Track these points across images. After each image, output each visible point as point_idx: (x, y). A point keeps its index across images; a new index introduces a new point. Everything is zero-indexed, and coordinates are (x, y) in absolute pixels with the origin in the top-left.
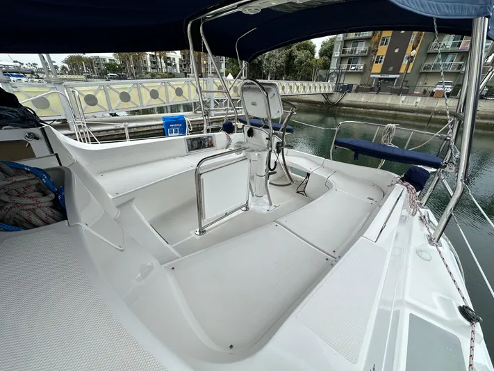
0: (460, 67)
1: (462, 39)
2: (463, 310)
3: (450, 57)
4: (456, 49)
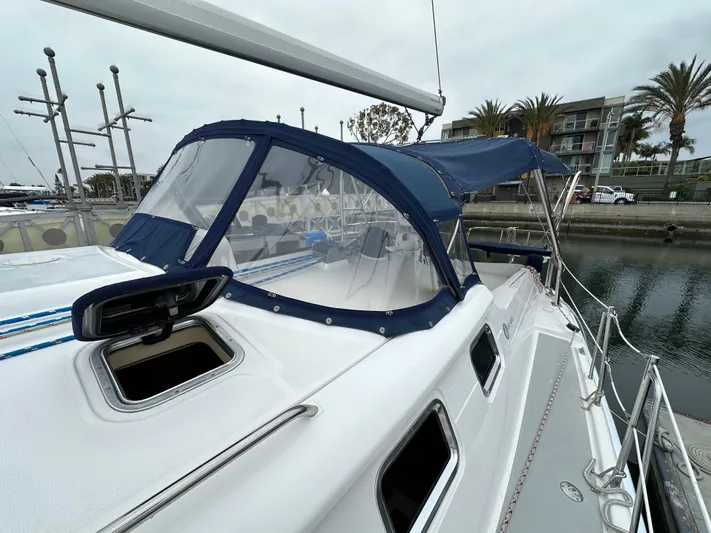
0: (588, 169)
1: (581, 141)
2: (570, 326)
3: (574, 160)
4: (578, 151)
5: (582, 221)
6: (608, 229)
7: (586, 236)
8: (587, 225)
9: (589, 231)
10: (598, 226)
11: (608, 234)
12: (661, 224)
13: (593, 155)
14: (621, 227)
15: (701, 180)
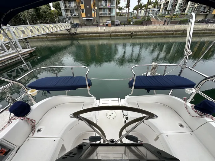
0: (110, 14)
1: (107, 3)
3: (106, 10)
4: (107, 7)
5: (113, 32)
6: (120, 35)
7: (115, 37)
8: (115, 34)
9: (115, 36)
10: (117, 34)
11: (120, 36)
12: (130, 32)
13: (110, 8)
14: (122, 34)
15: (134, 18)
